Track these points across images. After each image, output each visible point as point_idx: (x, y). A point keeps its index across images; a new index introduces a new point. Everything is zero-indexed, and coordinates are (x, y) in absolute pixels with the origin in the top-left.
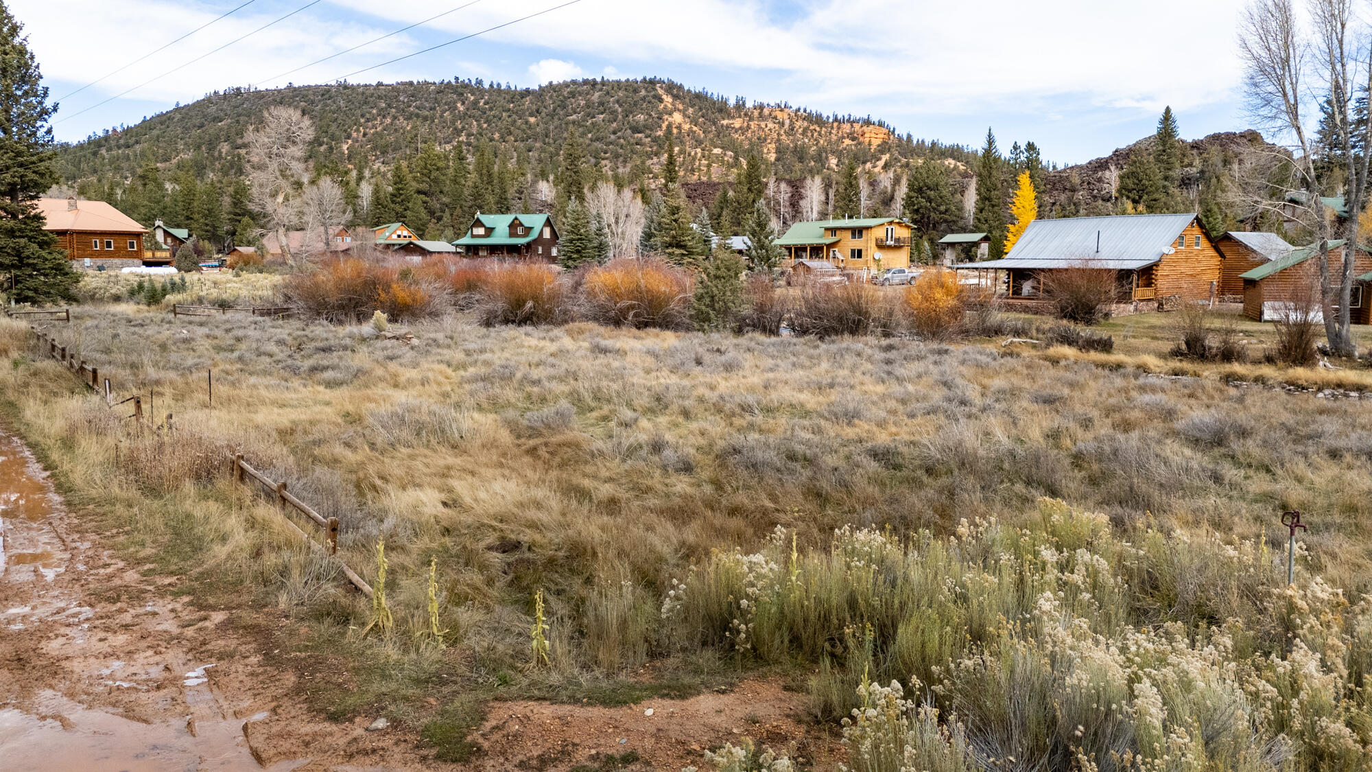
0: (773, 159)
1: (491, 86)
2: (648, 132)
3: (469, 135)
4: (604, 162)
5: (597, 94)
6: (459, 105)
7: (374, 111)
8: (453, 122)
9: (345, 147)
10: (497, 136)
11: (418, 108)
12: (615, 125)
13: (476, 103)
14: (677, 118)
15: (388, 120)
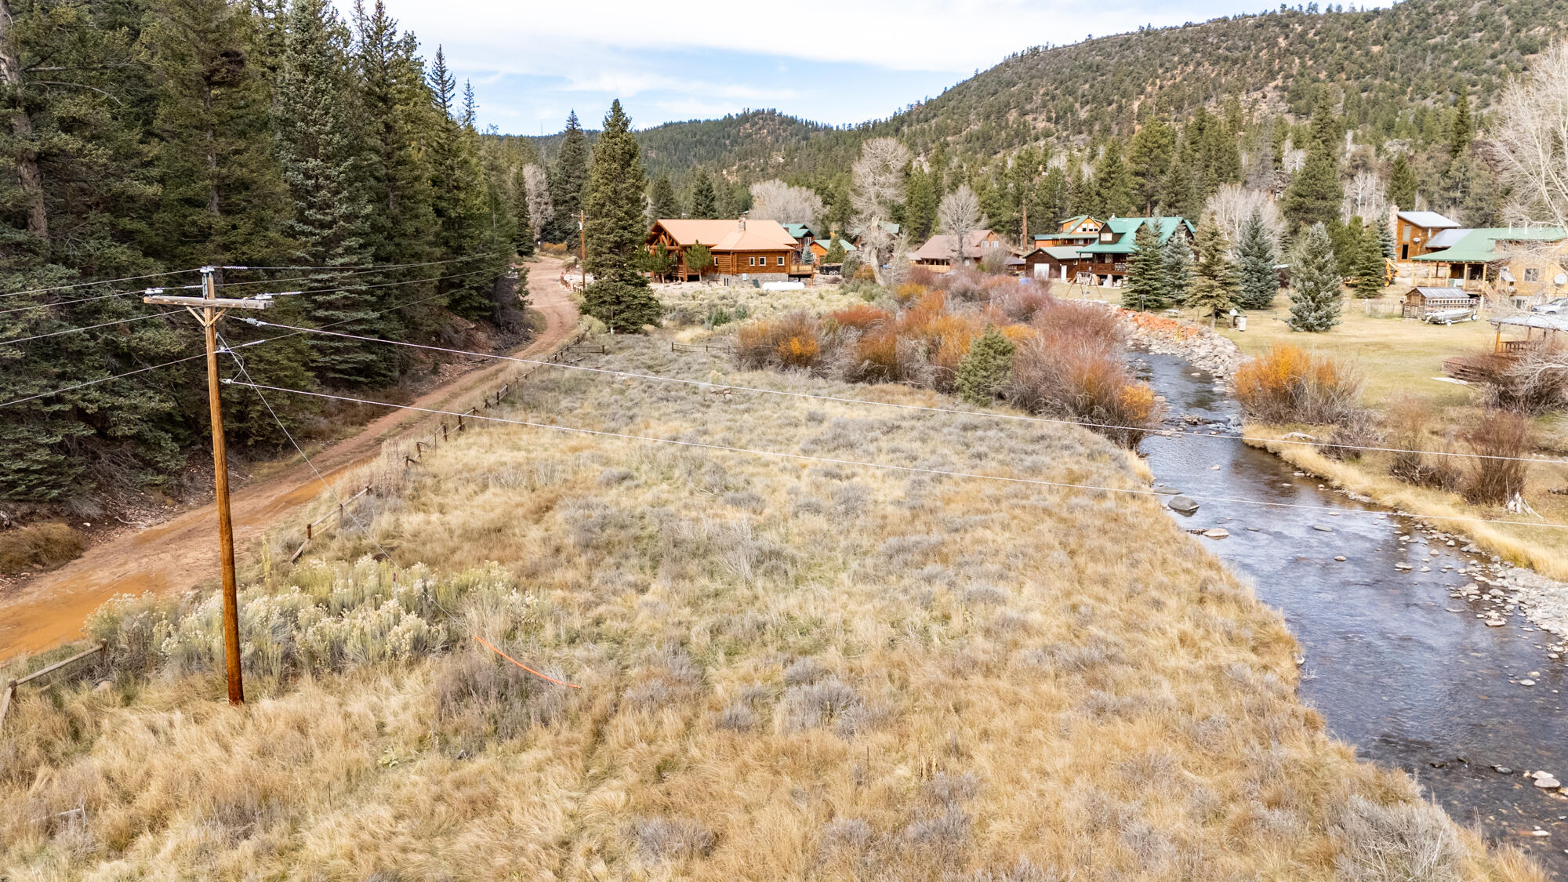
1: (1329, 10)
3: (1286, 77)
4: (1469, 98)
6: (1281, 40)
7: (1176, 59)
8: (1270, 62)
9: (1136, 105)
10: (1323, 75)
11: (1228, 49)
12: (1496, 45)
13: (1302, 36)
15: (1191, 68)
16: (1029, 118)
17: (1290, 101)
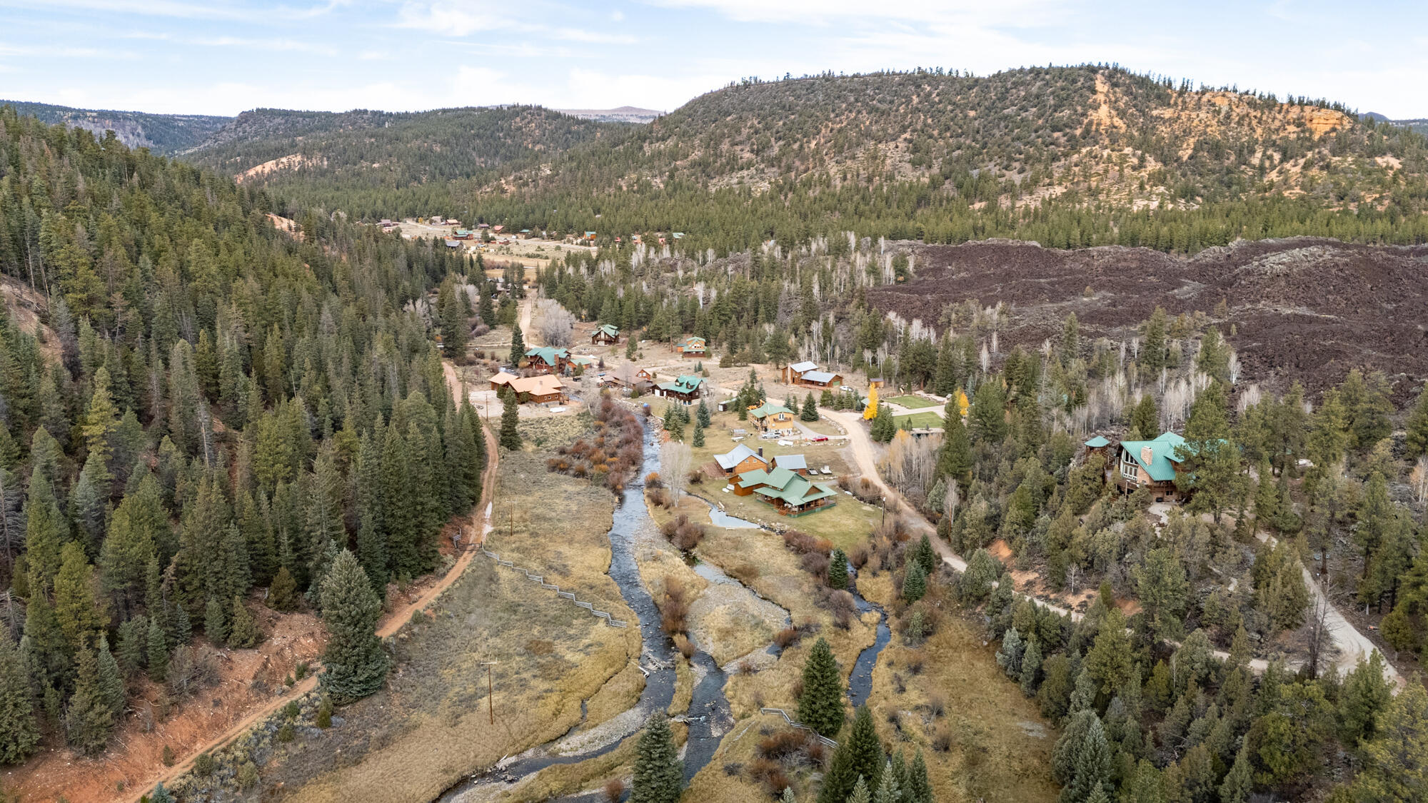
0: (1185, 158)
1: (950, 72)
2: (1068, 130)
3: (914, 131)
5: (1038, 84)
6: (914, 97)
7: (844, 106)
9: (813, 145)
10: (936, 133)
11: (879, 102)
12: (1040, 122)
13: (930, 94)
14: (1104, 109)
15: (853, 115)
16: (738, 148)
17: (912, 153)
